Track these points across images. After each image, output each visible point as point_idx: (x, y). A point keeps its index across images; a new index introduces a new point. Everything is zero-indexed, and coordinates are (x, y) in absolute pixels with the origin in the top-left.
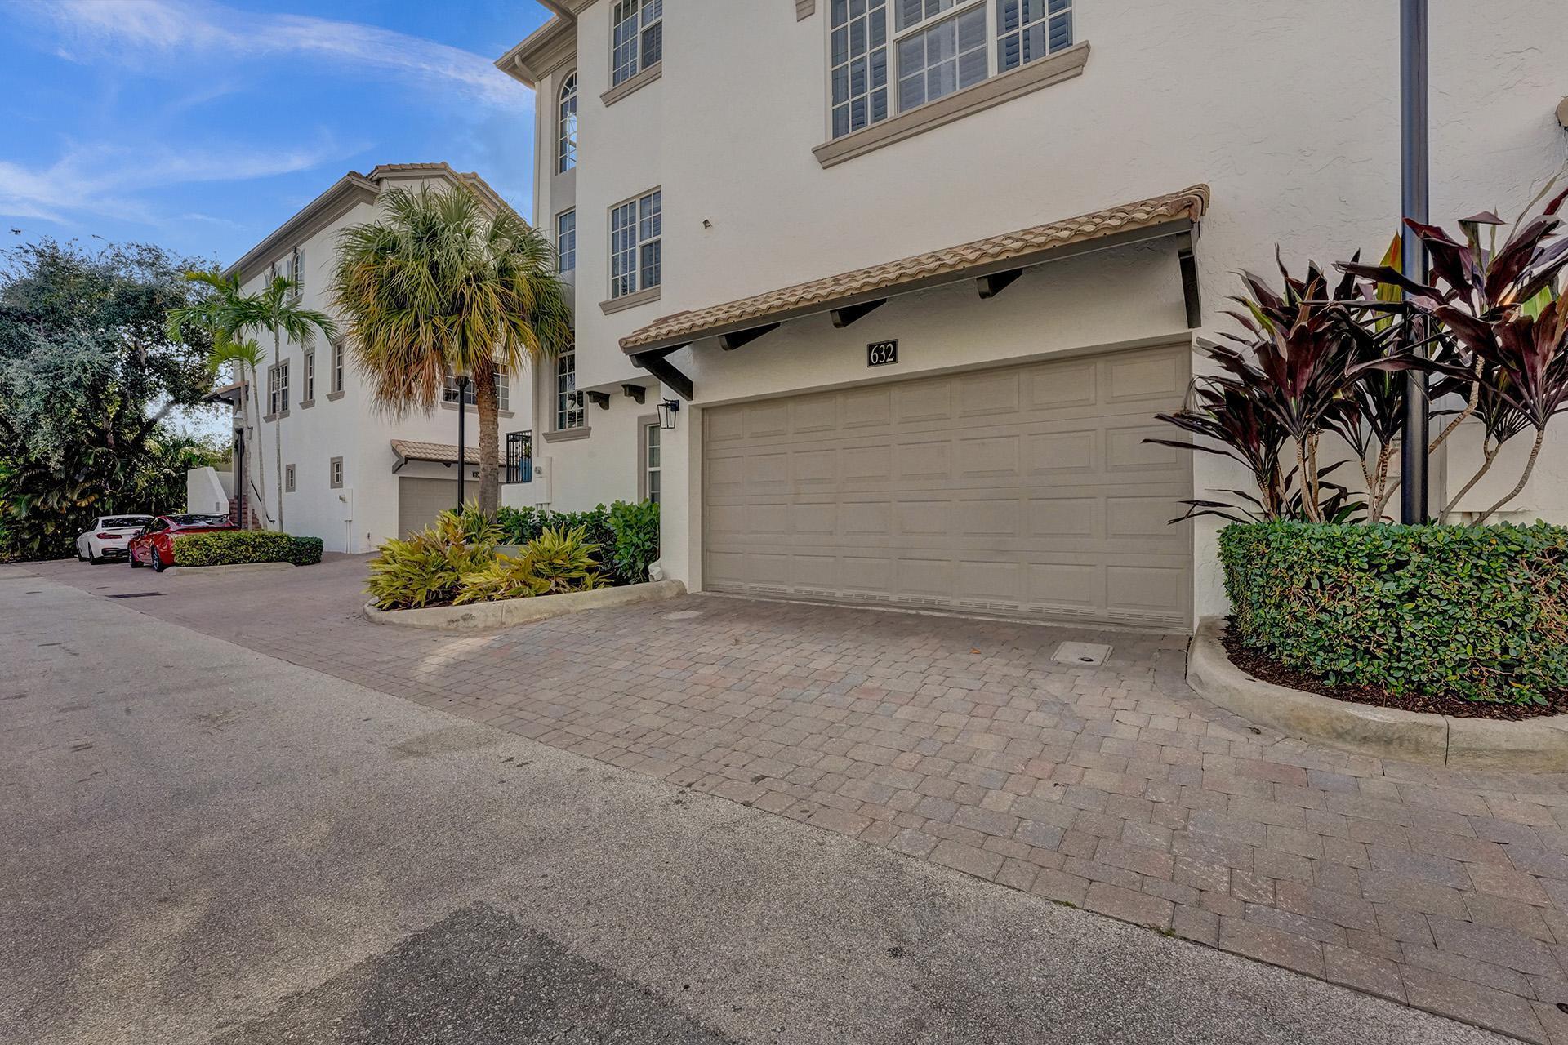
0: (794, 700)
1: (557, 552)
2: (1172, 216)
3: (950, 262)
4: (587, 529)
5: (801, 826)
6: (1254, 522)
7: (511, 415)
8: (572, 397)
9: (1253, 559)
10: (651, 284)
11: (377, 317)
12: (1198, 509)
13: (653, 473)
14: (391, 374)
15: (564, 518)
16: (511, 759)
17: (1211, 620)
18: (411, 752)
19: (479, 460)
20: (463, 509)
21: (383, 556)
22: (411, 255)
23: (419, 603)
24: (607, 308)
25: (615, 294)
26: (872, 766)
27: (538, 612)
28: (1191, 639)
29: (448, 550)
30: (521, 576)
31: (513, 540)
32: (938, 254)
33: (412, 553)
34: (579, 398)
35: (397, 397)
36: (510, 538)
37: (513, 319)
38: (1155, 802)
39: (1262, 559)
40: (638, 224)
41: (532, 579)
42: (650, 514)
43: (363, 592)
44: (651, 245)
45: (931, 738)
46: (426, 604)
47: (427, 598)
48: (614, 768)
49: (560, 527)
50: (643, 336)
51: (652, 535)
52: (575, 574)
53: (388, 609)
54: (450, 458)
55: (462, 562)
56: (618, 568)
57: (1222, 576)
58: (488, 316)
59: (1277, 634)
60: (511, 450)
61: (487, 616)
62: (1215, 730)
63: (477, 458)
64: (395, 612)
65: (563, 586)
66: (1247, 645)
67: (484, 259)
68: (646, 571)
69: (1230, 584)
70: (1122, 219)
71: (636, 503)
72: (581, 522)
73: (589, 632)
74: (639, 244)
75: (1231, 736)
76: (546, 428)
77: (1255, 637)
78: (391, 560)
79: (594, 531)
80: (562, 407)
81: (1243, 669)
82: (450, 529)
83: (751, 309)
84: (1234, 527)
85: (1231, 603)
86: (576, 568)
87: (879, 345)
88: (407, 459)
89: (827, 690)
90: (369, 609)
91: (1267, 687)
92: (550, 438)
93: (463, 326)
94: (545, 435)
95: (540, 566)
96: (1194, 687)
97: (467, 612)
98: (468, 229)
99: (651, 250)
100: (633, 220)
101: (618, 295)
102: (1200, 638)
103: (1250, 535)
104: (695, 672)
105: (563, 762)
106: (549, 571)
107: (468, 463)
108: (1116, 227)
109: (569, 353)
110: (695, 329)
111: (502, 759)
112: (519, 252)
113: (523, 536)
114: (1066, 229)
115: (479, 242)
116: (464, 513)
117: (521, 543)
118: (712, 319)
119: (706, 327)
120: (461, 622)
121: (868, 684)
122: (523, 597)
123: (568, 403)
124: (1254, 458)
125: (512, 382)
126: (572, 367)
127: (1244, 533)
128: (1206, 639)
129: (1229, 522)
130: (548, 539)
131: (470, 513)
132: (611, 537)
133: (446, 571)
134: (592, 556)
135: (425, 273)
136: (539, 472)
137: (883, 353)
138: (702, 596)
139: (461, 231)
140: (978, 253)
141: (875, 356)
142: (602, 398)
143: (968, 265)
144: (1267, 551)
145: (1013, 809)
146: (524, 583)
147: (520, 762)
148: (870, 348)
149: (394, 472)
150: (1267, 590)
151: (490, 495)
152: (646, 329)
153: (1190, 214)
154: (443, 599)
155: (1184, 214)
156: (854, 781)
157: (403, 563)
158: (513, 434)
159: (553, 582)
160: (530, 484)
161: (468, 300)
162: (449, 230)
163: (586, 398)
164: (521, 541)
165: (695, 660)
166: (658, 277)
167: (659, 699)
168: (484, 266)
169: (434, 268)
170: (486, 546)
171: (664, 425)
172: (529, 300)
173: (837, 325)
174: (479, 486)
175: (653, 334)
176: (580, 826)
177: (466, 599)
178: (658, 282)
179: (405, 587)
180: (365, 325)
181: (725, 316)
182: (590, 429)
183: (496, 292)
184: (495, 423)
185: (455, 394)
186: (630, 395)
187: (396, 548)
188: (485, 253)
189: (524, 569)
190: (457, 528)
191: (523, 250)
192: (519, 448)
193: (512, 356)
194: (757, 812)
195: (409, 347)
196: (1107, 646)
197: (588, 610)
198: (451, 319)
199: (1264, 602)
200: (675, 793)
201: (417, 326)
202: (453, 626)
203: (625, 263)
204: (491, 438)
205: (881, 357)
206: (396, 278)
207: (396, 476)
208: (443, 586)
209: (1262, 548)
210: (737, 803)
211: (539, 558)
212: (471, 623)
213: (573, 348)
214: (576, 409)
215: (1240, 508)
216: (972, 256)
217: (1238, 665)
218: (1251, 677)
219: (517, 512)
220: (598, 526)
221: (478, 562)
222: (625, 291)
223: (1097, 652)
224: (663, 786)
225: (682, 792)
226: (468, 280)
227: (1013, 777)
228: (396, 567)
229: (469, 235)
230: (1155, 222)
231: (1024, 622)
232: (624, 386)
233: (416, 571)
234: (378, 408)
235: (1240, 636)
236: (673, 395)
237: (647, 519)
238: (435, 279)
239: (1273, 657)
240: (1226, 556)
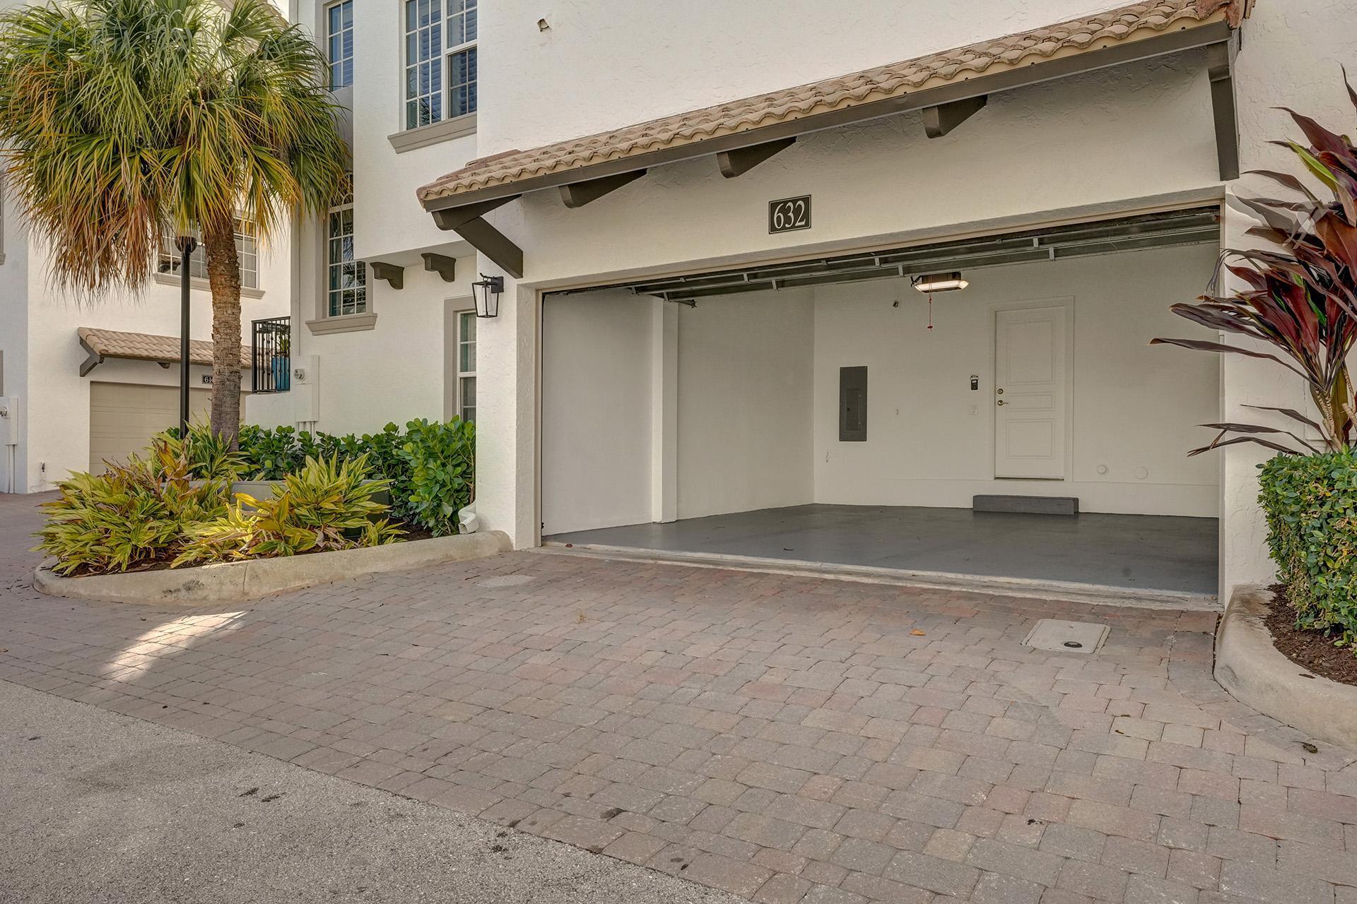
0: (663, 701)
1: (327, 492)
2: (1201, 19)
3: (885, 85)
4: (371, 460)
5: (671, 881)
6: (1310, 453)
7: (260, 295)
8: (349, 271)
9: (1310, 505)
10: (463, 111)
11: (53, 147)
12: (1229, 436)
13: (466, 379)
14: (79, 232)
15: (337, 443)
16: (253, 791)
17: (1247, 591)
18: (102, 785)
19: (212, 359)
20: (187, 430)
21: (66, 495)
22: (106, 57)
23: (119, 565)
24: (401, 144)
25: (411, 123)
26: (773, 795)
27: (298, 577)
28: (1220, 617)
29: (164, 489)
30: (274, 524)
31: (262, 474)
32: (869, 75)
33: (110, 494)
34: (358, 272)
35: (87, 264)
36: (258, 471)
37: (261, 156)
38: (1170, 848)
39: (1321, 505)
40: (443, 23)
41: (290, 531)
42: (461, 439)
43: (33, 550)
44: (463, 53)
45: (855, 755)
46: (129, 567)
47: (131, 556)
48: (405, 801)
49: (331, 457)
50: (451, 185)
51: (464, 466)
52: (353, 524)
53: (72, 575)
54: (168, 355)
55: (186, 507)
56: (414, 514)
57: (1265, 529)
58: (225, 150)
59: (1344, 612)
60: (259, 344)
61: (221, 583)
62: (1256, 747)
63: (208, 355)
64: (82, 580)
65: (336, 540)
66: (1301, 626)
67: (218, 66)
68: (454, 519)
69: (1275, 540)
70: (1130, 24)
71: (441, 423)
72: (362, 449)
73: (370, 606)
74: (445, 51)
75: (1279, 754)
76: (311, 313)
77: (1312, 614)
78: (77, 503)
79: (380, 462)
80: (334, 283)
81: (1295, 661)
82: (167, 458)
83: (606, 149)
84: (1281, 460)
85: (1278, 567)
86: (354, 514)
87: (786, 202)
88: (104, 356)
89: (710, 687)
90: (42, 575)
91: (1330, 686)
92: (316, 328)
93: (188, 164)
94: (308, 323)
95: (303, 511)
96: (1225, 685)
97: (192, 577)
98: (194, 21)
99: (463, 61)
100: (436, 17)
101: (415, 126)
102: (1233, 616)
103: (1305, 471)
104: (523, 663)
105: (330, 793)
106: (314, 519)
107: (196, 363)
108: (1120, 37)
109: (345, 207)
110: (525, 177)
111: (240, 792)
112: (269, 58)
113: (277, 467)
114: (1049, 39)
115: (209, 42)
116: (189, 435)
117: (273, 478)
118: (551, 162)
119: (541, 173)
120: (183, 592)
121: (767, 678)
122: (277, 555)
123: (344, 279)
124: (1310, 363)
125: (262, 247)
126: (349, 227)
127: (1295, 468)
128: (1242, 617)
129: (1274, 454)
130: (313, 472)
131: (198, 435)
132: (405, 471)
133: (161, 518)
134: (376, 497)
135: (128, 84)
136: (300, 377)
137: (791, 214)
138: (533, 554)
139: (182, 24)
140: (925, 74)
141: (779, 218)
142: (392, 274)
143: (910, 90)
144: (1329, 494)
145: (970, 856)
146: (277, 536)
147: (266, 796)
148: (773, 206)
149: (83, 375)
150: (1329, 551)
151: (226, 409)
152: (456, 175)
153: (1227, 17)
154: (156, 559)
155: (1219, 17)
156: (747, 815)
157: (95, 506)
158: (264, 322)
159: (321, 535)
160: (287, 393)
161: (193, 125)
162: (164, 21)
163: (370, 272)
164: (272, 476)
165: (524, 644)
166: (474, 99)
167: (472, 701)
168: (219, 76)
169: (141, 78)
170: (221, 483)
171: (481, 311)
172: (285, 127)
173: (728, 175)
174: (210, 395)
175: (466, 182)
176: (353, 887)
177: (191, 558)
178: (473, 108)
179: (98, 542)
180: (37, 157)
181: (569, 158)
182: (375, 316)
183: (236, 116)
184: (236, 306)
185: (176, 264)
186: (433, 269)
187: (86, 487)
188: (219, 59)
189: (278, 516)
190: (178, 456)
191: (276, 55)
192: (272, 342)
193: (261, 211)
194: (610, 862)
195: (106, 193)
196: (1102, 626)
197: (371, 574)
198: (168, 154)
199: (1325, 564)
200: (493, 836)
201: (117, 161)
202: (170, 598)
203: (425, 81)
204: (230, 328)
205: (788, 220)
206: (83, 89)
207: (88, 379)
208: (156, 540)
209: (1323, 490)
210: (581, 849)
211: (299, 501)
212: (200, 594)
213: (350, 200)
214: (355, 287)
215: (1290, 434)
216: (917, 78)
217: (1289, 655)
218: (1307, 672)
219: (268, 434)
220: (385, 455)
221: (209, 506)
222: (425, 121)
223: (1089, 633)
224: (475, 826)
225: (502, 835)
226: (193, 96)
227: (970, 810)
228: (85, 513)
229: (194, 31)
230: (1177, 28)
231: (984, 591)
232: (425, 256)
233: (116, 518)
234: (59, 282)
235: (1291, 614)
236: (493, 270)
237: (457, 445)
238: (144, 96)
239: (1339, 643)
240: (1271, 500)
